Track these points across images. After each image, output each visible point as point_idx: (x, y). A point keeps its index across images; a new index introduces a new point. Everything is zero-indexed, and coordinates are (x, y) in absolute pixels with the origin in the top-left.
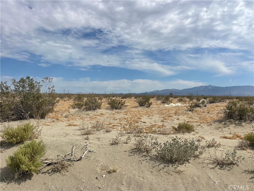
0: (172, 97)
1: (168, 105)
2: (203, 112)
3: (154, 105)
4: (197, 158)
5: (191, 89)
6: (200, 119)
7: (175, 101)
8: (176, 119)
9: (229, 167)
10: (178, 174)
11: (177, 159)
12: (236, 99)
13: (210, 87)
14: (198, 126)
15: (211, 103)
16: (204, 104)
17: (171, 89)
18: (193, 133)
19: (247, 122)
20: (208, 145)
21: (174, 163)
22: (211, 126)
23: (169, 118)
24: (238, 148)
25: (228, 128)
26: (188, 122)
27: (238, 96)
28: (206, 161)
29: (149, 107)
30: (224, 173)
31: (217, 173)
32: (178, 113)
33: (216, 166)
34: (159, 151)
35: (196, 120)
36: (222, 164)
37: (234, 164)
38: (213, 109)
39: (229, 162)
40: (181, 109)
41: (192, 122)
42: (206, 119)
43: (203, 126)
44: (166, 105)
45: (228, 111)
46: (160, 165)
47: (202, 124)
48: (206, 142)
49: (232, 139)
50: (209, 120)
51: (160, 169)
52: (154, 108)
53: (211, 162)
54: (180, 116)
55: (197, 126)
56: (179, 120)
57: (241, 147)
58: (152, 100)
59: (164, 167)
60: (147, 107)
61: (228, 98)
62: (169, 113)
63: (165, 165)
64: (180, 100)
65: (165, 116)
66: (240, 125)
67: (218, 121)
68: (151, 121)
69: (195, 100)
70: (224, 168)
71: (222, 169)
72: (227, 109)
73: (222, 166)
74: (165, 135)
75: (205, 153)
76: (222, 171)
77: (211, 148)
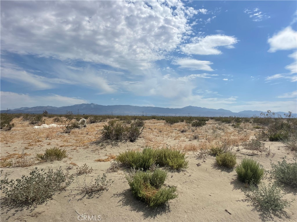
0: (46, 117)
1: (39, 127)
2: (82, 134)
3: (18, 127)
4: (63, 191)
5: (71, 107)
6: (76, 142)
7: (50, 121)
8: (46, 144)
9: (98, 193)
10: (34, 217)
11: (36, 198)
12: (117, 118)
13: (92, 106)
14: (73, 150)
15: (92, 123)
16: (84, 125)
17: (45, 107)
18: (64, 159)
19: (122, 142)
20: (79, 172)
21: (30, 205)
22: (88, 149)
23: (38, 143)
24: (110, 171)
25: (105, 149)
26: (61, 146)
27: (119, 115)
28: (73, 193)
29: (9, 130)
30: (93, 202)
31: (84, 204)
32: (51, 137)
33: (84, 196)
34: (10, 191)
35: (72, 143)
36: (91, 192)
37: (103, 190)
38: (92, 130)
39: (99, 188)
40: (55, 131)
41: (67, 146)
42: (83, 141)
43: (79, 149)
44: (36, 127)
45: (105, 131)
46: (9, 211)
47: (78, 148)
48: (77, 168)
49: (106, 161)
50: (86, 142)
51: (9, 217)
52: (18, 131)
53: (78, 192)
54: (53, 140)
55: (71, 150)
56: (50, 145)
57: (113, 169)
58: (15, 121)
59: (15, 212)
60: (6, 130)
61: (109, 117)
62: (38, 137)
63: (17, 209)
64: (56, 120)
65: (31, 141)
66: (116, 145)
67: (95, 142)
68: (8, 150)
69: (74, 120)
70: (93, 196)
71: (91, 197)
72: (105, 129)
73: (91, 194)
74: (25, 168)
75: (73, 183)
76: (91, 200)
77: (82, 175)
